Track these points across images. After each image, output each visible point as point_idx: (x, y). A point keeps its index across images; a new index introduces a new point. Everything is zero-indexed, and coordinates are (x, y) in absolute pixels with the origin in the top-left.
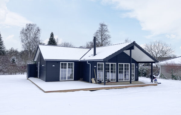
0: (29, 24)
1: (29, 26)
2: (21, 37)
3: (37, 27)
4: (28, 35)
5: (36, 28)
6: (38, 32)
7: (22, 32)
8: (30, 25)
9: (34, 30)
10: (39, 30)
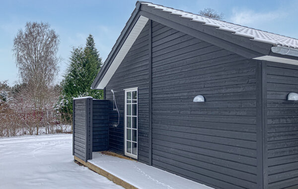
0: (32, 24)
1: (33, 28)
2: (15, 52)
3: (50, 29)
4: (31, 46)
5: (47, 32)
6: (52, 40)
7: (18, 41)
8: (34, 25)
9: (45, 37)
10: (55, 37)
